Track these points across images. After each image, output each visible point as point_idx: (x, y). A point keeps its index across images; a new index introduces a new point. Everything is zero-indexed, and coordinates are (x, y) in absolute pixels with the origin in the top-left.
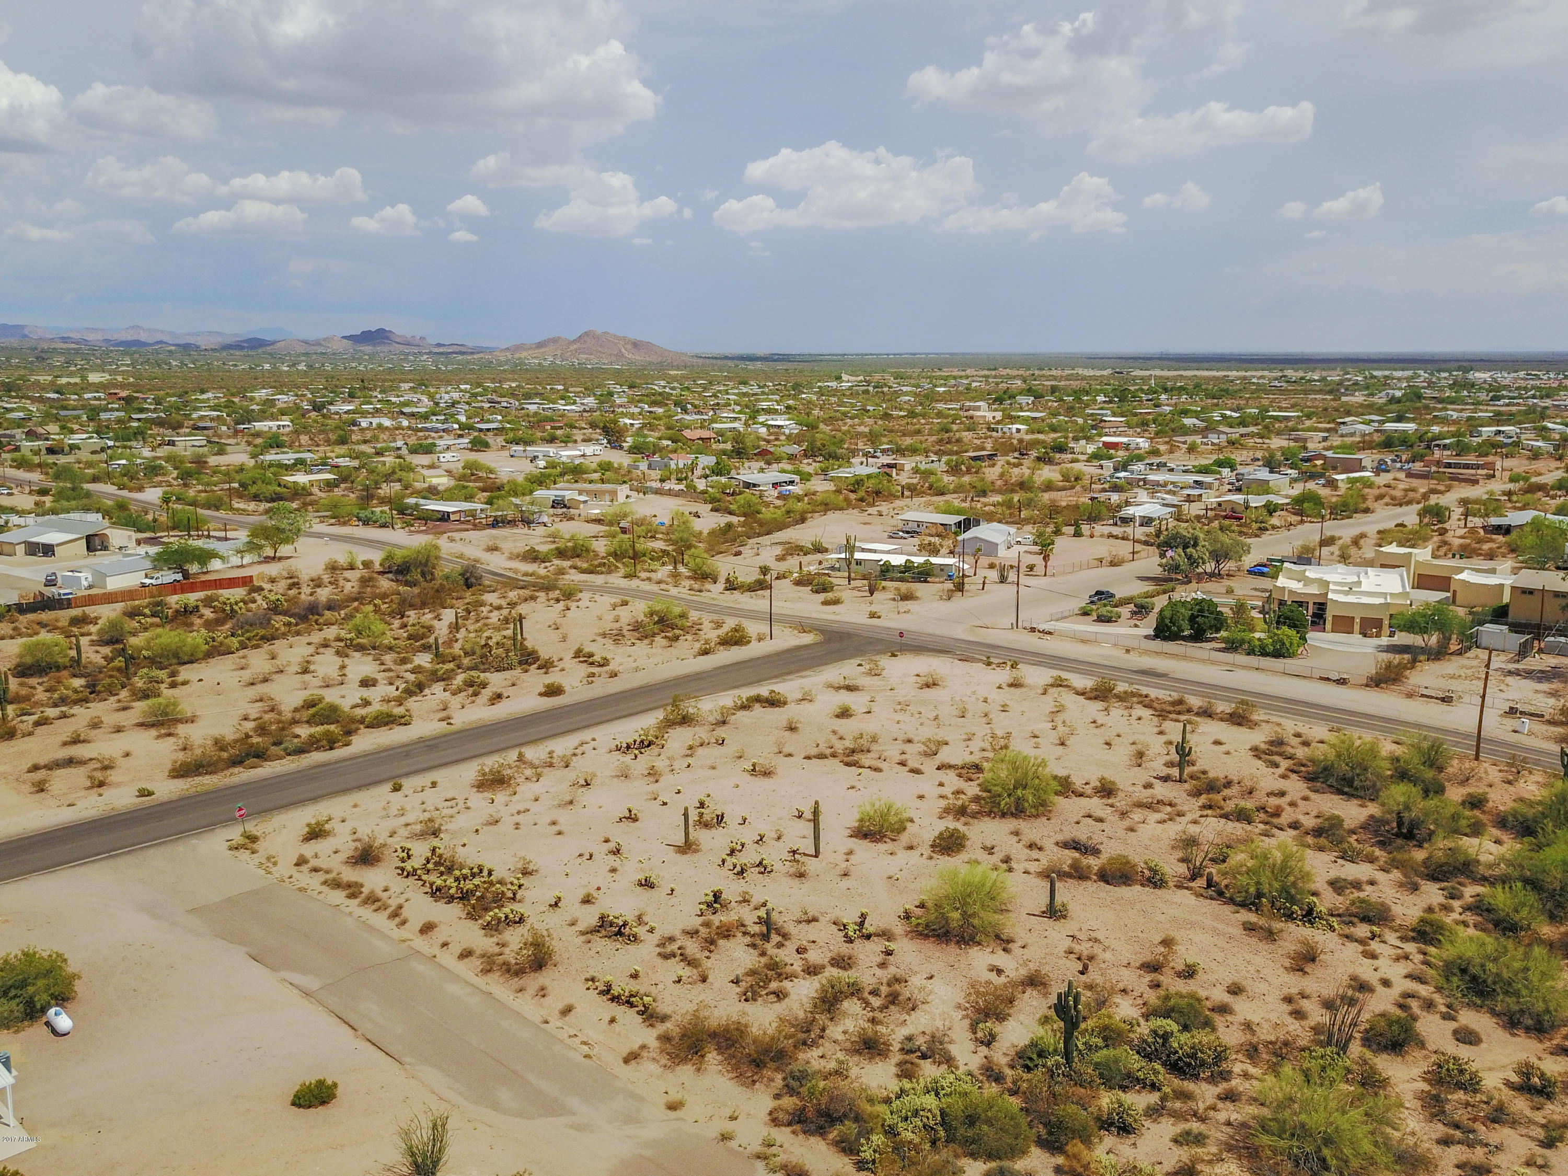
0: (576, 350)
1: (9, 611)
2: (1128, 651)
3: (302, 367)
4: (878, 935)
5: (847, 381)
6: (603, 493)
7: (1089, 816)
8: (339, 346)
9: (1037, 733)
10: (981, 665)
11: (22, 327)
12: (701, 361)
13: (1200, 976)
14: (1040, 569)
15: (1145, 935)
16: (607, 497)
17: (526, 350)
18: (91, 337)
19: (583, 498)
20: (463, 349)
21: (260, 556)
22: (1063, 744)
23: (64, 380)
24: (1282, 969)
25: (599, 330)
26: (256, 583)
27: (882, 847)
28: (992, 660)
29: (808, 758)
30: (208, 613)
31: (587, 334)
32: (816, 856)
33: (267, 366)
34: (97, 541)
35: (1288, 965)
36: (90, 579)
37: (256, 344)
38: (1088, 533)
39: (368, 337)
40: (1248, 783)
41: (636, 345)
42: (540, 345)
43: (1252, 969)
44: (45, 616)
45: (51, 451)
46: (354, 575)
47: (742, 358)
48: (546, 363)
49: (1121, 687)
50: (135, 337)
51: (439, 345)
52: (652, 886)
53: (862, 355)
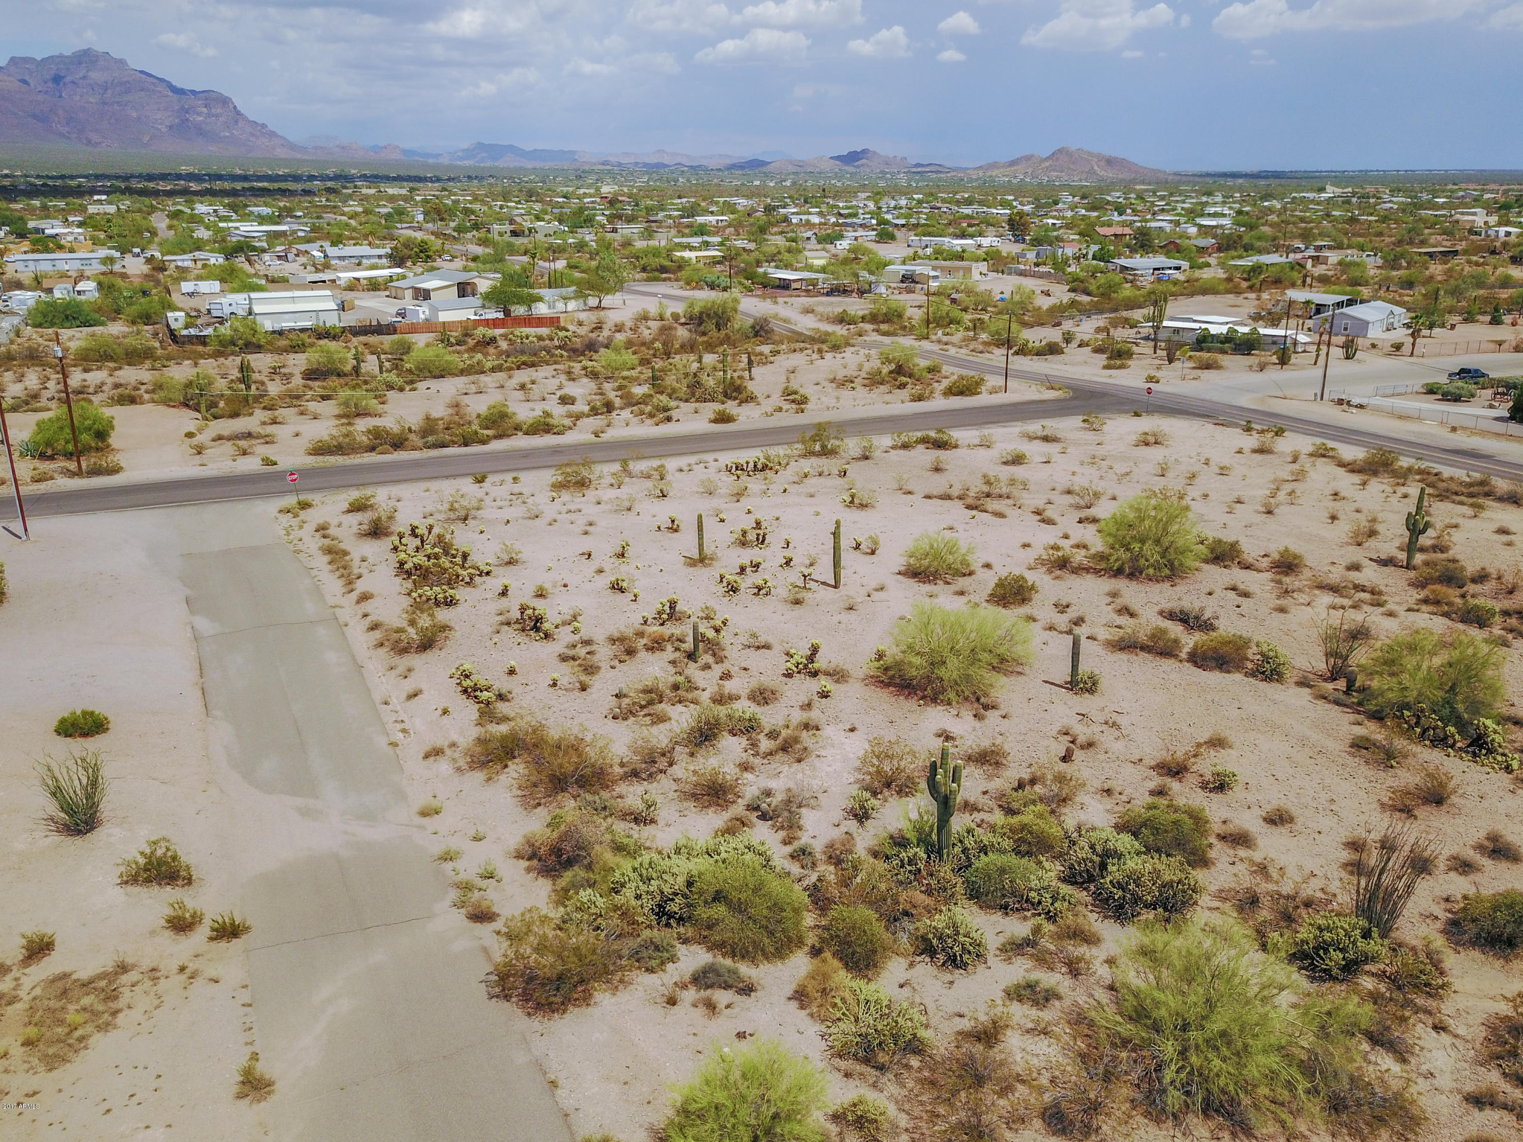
0: (1047, 168)
1: (343, 332)
2: (1454, 429)
3: (788, 183)
4: (827, 674)
5: (1331, 191)
6: (958, 269)
7: (1234, 589)
8: (828, 166)
9: (1242, 500)
10: (1239, 431)
11: (573, 152)
12: (1179, 177)
13: (1237, 793)
14: (1407, 349)
15: (1192, 730)
16: (961, 273)
17: (998, 168)
18: (624, 161)
19: (933, 273)
20: (940, 169)
21: (585, 304)
22: (1269, 512)
23: (582, 191)
24: (1376, 805)
25: (1073, 146)
26: (562, 324)
27: (927, 588)
28: (1253, 426)
29: (928, 497)
30: (504, 345)
31: (1060, 151)
32: (836, 587)
33: (757, 183)
34: (469, 289)
35: (1385, 800)
36: (427, 313)
37: (756, 164)
38: (1510, 321)
39: (852, 158)
40: (1509, 579)
41: (1110, 162)
42: (1013, 163)
43: (1324, 797)
44: (372, 339)
45: (514, 233)
46: (655, 325)
47: (1225, 175)
48: (1015, 181)
49: (1405, 462)
50: (660, 160)
51: (918, 165)
52: (622, 590)
53: (1367, 171)
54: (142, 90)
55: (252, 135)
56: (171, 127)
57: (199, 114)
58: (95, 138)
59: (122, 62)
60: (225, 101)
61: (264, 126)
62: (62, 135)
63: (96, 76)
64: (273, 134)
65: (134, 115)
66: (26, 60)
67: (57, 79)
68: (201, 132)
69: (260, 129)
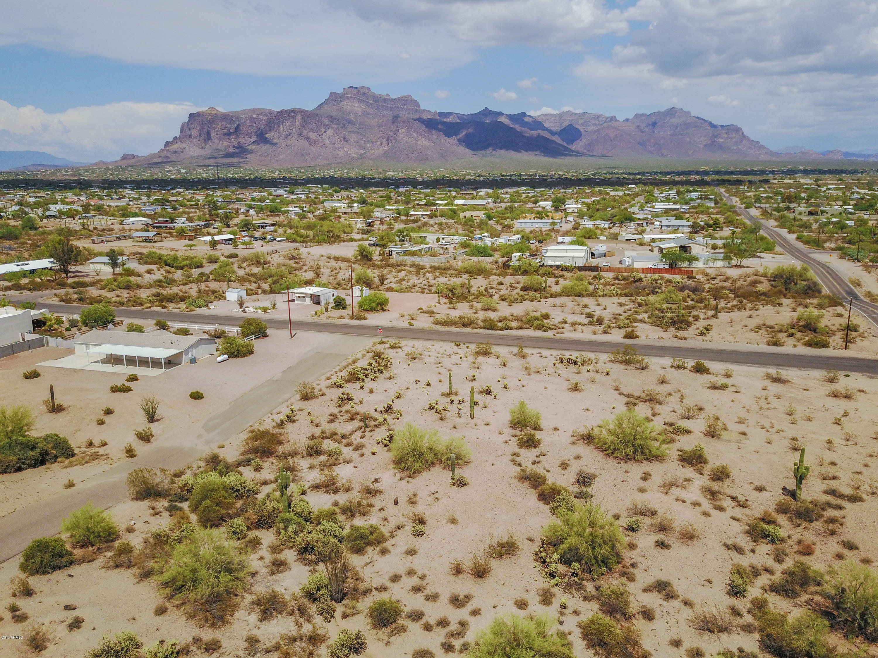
26: (694, 274)
34: (688, 249)
36: (630, 262)
44: (587, 273)
54: (695, 127)
55: (749, 148)
56: (705, 146)
57: (722, 138)
58: (665, 152)
59: (688, 113)
60: (737, 130)
61: (758, 142)
62: (650, 152)
63: (674, 121)
64: (762, 147)
65: (688, 140)
66: (642, 115)
67: (654, 124)
68: (721, 147)
69: (757, 145)
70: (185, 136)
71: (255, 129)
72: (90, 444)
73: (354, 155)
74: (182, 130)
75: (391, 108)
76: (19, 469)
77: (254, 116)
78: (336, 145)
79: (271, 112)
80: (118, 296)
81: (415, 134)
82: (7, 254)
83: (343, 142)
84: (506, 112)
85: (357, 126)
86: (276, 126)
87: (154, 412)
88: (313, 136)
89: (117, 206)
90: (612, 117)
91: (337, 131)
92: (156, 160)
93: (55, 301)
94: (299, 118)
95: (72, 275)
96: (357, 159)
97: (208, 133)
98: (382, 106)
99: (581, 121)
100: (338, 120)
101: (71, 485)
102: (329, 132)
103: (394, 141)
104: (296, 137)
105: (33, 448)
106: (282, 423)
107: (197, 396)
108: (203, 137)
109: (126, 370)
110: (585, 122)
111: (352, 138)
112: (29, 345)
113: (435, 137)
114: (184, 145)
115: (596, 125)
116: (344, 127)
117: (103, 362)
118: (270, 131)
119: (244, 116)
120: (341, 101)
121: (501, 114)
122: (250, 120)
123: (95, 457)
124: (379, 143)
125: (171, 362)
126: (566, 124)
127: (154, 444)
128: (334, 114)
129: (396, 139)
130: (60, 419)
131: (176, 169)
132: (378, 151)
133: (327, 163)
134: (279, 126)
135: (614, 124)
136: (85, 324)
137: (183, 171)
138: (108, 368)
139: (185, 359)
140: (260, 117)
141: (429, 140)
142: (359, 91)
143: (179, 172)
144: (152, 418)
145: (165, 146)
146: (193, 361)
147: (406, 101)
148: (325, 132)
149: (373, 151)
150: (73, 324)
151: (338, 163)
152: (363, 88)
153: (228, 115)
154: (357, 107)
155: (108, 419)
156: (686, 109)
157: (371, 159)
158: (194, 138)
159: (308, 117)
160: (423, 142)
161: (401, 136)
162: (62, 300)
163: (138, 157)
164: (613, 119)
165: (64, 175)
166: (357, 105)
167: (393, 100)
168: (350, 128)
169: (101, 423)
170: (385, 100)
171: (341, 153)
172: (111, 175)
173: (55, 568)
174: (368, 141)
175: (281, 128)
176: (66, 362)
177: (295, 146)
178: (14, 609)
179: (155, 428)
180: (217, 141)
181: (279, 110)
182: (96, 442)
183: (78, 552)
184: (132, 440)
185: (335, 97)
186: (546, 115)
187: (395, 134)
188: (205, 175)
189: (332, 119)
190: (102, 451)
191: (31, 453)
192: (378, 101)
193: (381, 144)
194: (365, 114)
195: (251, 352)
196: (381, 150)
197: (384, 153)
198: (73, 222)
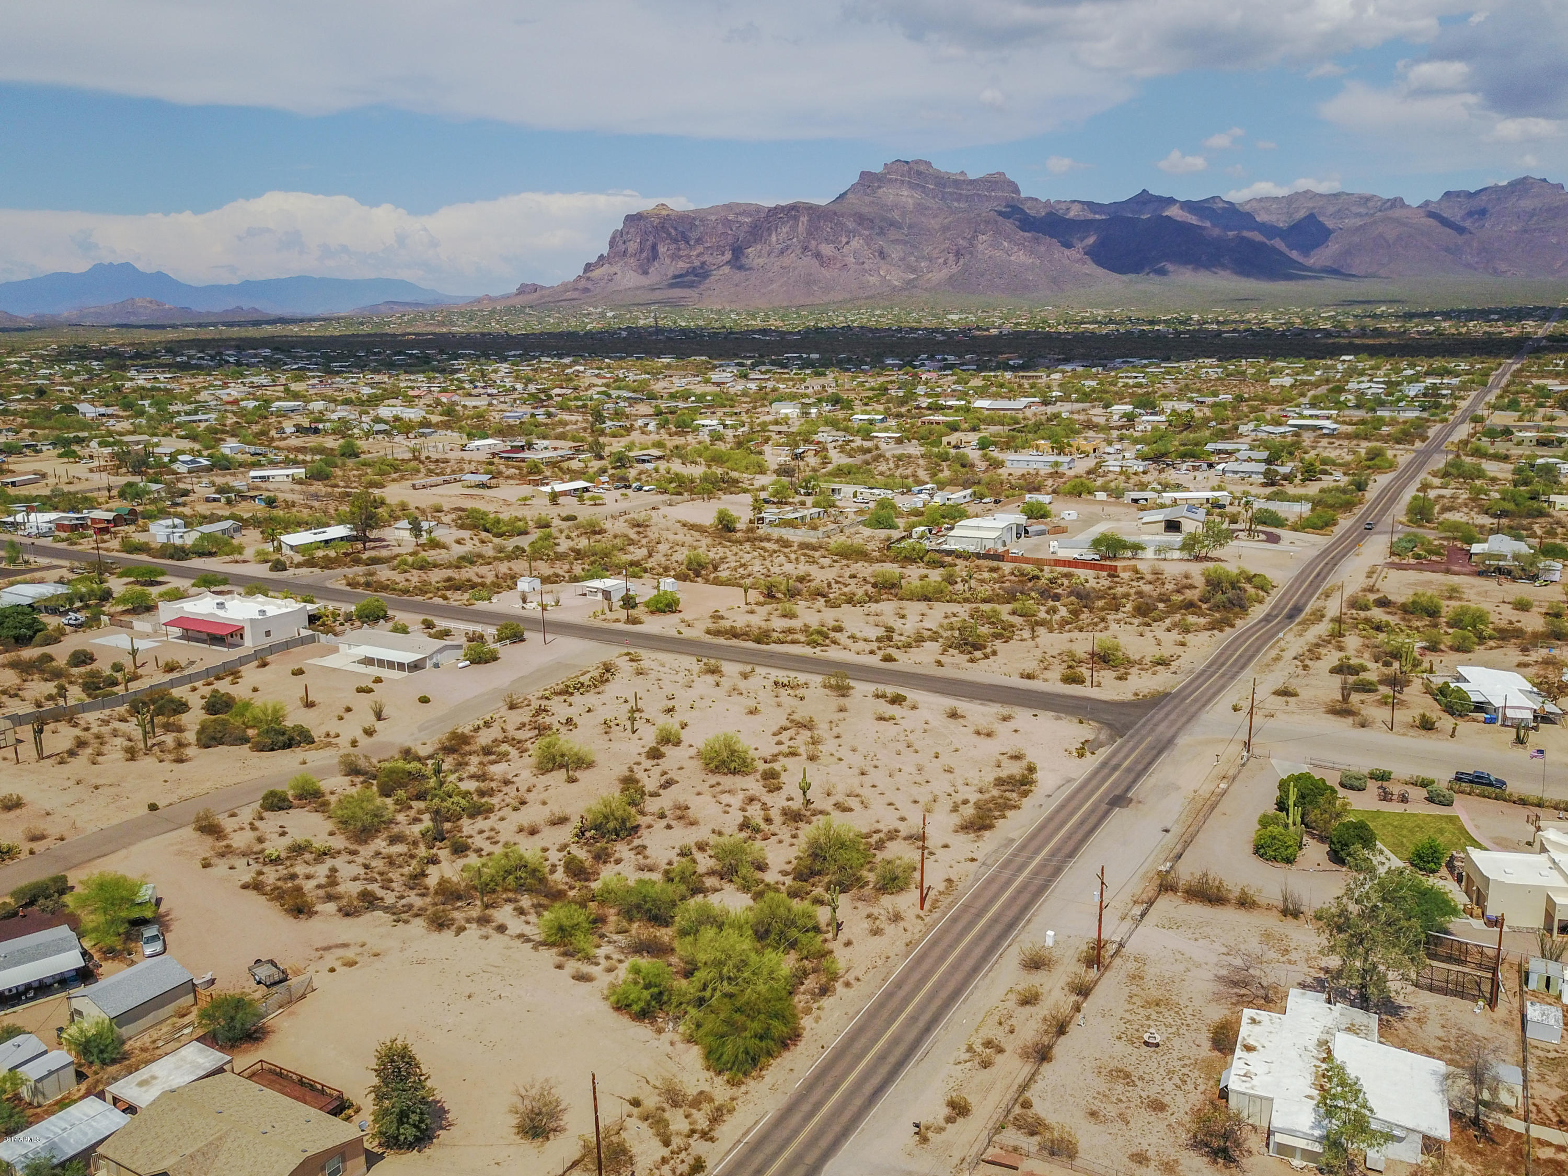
58: (1503, 267)
59: (1560, 186)
62: (1468, 266)
63: (1526, 204)
65: (1554, 240)
66: (1459, 193)
67: (1483, 212)
70: (616, 254)
71: (730, 240)
72: (328, 735)
73: (896, 283)
74: (612, 243)
75: (967, 196)
76: (272, 750)
77: (731, 217)
78: (866, 266)
79: (759, 209)
80: (407, 580)
81: (1006, 244)
82: (311, 508)
83: (878, 259)
84: (1181, 198)
85: (906, 231)
86: (765, 234)
87: (381, 711)
88: (827, 249)
89: (475, 407)
90: (1395, 199)
91: (868, 240)
92: (569, 295)
93: (341, 585)
94: (804, 219)
95: (373, 544)
96: (902, 289)
97: (654, 247)
98: (951, 194)
99: (1331, 209)
100: (872, 221)
101: (304, 763)
102: (856, 243)
103: (968, 257)
104: (798, 251)
105: (284, 734)
106: (479, 728)
107: (424, 700)
108: (644, 255)
109: (375, 671)
110: (1339, 211)
111: (896, 252)
112: (303, 641)
113: (1043, 248)
114: (615, 269)
115: (1359, 215)
116: (882, 233)
117: (360, 662)
118: (755, 242)
119: (713, 218)
120: (879, 187)
121: (1171, 201)
122: (723, 225)
123: (329, 745)
124: (941, 260)
125: (416, 666)
126: (1302, 214)
127: (375, 738)
128: (865, 210)
129: (971, 253)
130: (311, 712)
131: (600, 310)
132: (938, 275)
133: (848, 296)
134: (770, 235)
135: (1398, 213)
136: (359, 617)
137: (610, 314)
138: (362, 669)
139: (429, 664)
140: (740, 218)
141: (1032, 253)
142: (910, 169)
143: (603, 315)
144: (379, 717)
145: (585, 271)
146: (437, 666)
147: (996, 182)
148: (847, 243)
149: (930, 275)
150: (349, 618)
151: (866, 298)
152: (917, 162)
153: (688, 217)
154: (907, 197)
155: (347, 716)
156: (1552, 180)
157: (926, 290)
158: (631, 256)
159: (819, 217)
160: (1020, 257)
161: (981, 247)
162: (349, 584)
163: (542, 288)
164: (1397, 203)
165: (428, 325)
166: (906, 193)
167: (972, 182)
168: (893, 234)
169: (341, 718)
170: (957, 183)
171: (873, 280)
172: (498, 322)
173: (281, 809)
174: (923, 258)
175: (774, 238)
176: (331, 661)
177: (795, 268)
178: (251, 824)
179: (379, 725)
180: (668, 261)
181: (771, 204)
182: (332, 734)
183: (296, 802)
184: (359, 734)
185: (868, 181)
186: (1261, 200)
187: (972, 245)
188: (641, 322)
189: (861, 219)
190: (334, 741)
191: (281, 738)
192: (944, 186)
193: (945, 263)
194: (921, 208)
195: (495, 659)
196: (944, 273)
197: (950, 278)
198: (405, 443)
